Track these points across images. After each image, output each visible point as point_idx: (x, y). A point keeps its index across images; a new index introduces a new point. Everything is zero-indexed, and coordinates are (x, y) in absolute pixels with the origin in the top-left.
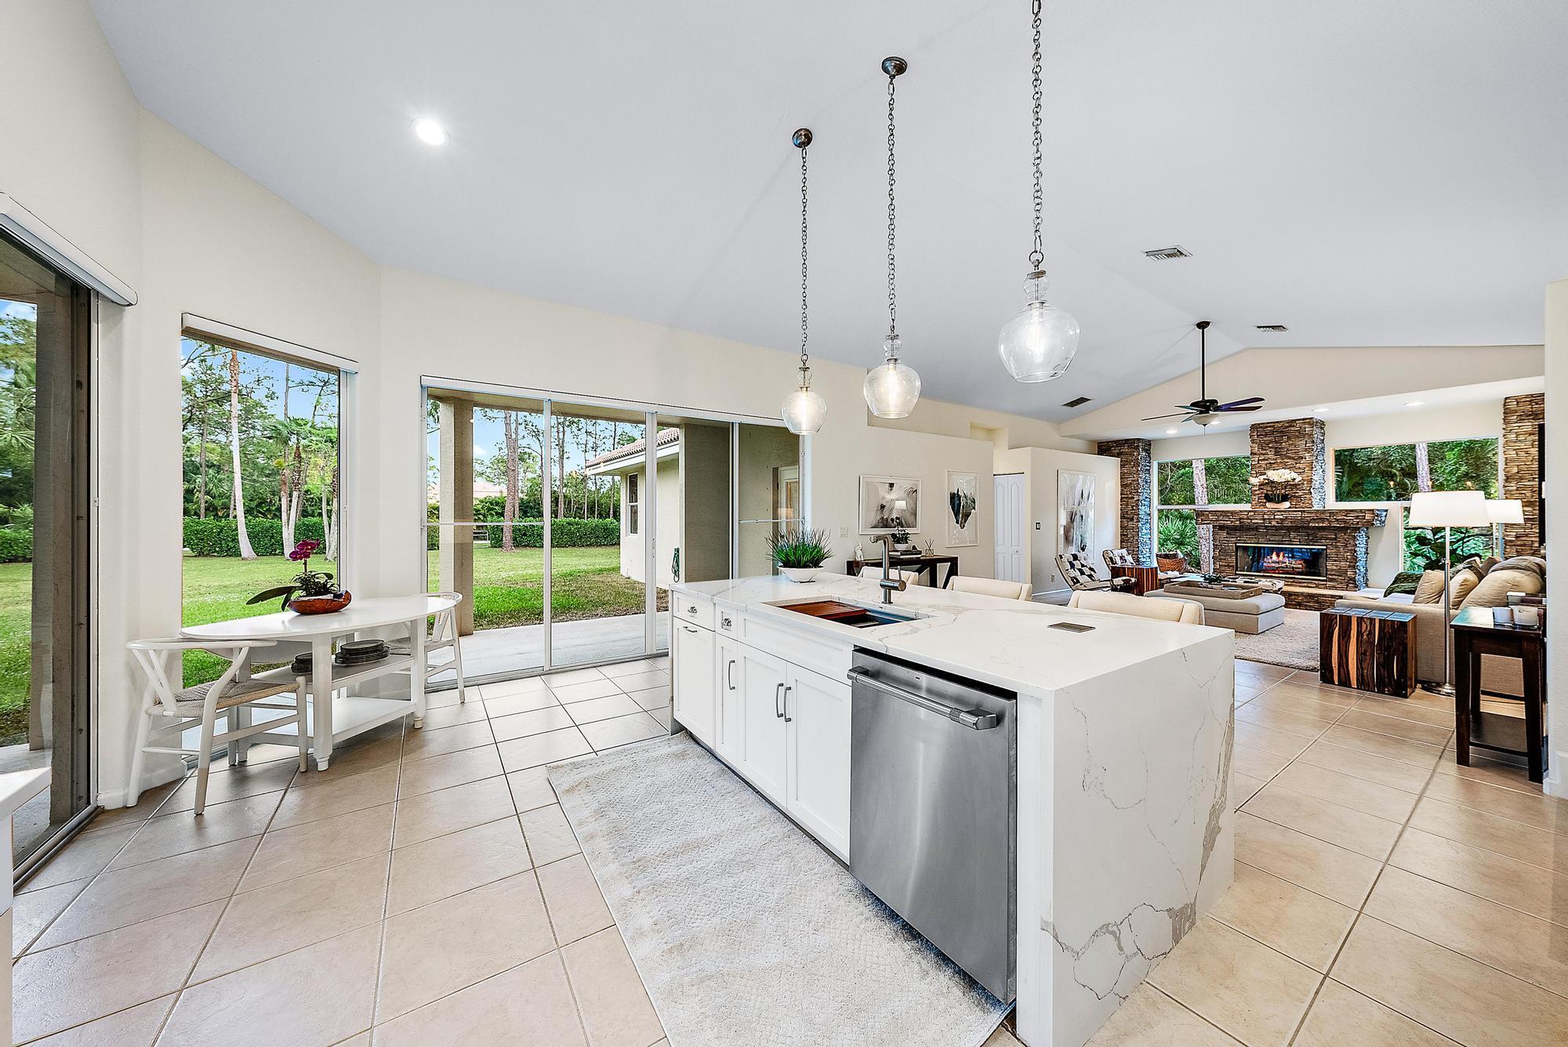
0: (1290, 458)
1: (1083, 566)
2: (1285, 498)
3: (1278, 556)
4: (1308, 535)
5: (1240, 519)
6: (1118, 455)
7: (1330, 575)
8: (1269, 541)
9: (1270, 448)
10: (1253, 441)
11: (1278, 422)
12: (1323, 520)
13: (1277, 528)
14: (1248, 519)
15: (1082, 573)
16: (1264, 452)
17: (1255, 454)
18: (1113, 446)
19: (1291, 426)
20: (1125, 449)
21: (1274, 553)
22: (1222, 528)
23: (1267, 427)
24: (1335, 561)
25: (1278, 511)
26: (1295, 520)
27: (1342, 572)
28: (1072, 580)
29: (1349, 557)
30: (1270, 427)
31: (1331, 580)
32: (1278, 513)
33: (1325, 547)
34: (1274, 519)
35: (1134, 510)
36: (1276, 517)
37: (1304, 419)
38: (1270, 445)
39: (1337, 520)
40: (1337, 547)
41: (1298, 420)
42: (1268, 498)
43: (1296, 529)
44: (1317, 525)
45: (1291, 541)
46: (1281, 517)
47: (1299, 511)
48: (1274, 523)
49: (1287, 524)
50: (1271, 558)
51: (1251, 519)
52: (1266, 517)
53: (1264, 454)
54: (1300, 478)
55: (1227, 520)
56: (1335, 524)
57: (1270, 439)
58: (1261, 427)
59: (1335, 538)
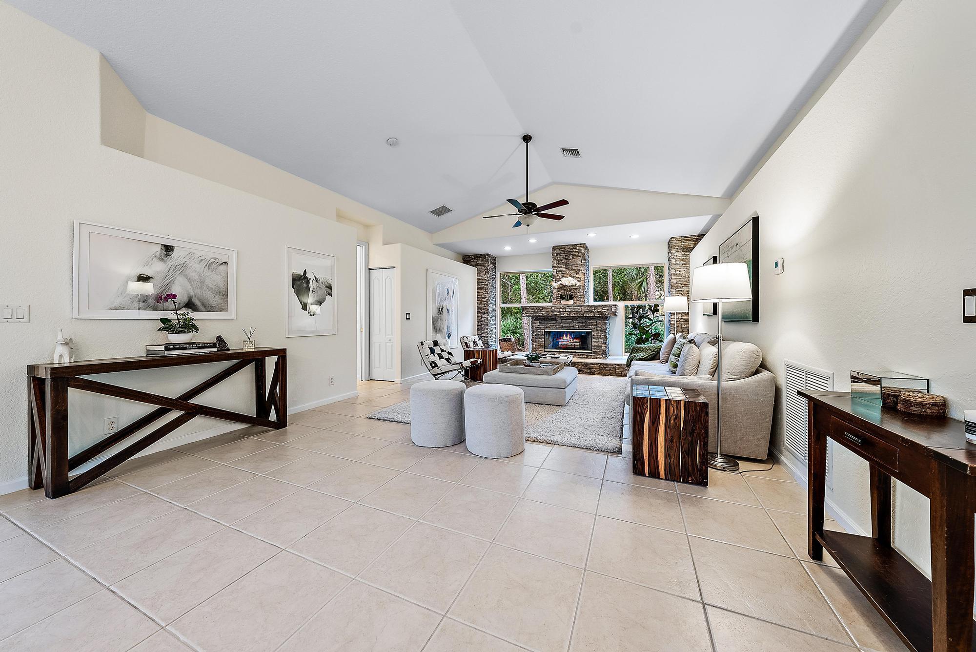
0: (573, 270)
1: (442, 351)
2: (571, 297)
3: (566, 337)
4: (582, 323)
5: (547, 312)
6: (476, 266)
7: (594, 349)
8: (562, 328)
9: (563, 263)
10: (554, 258)
11: (567, 245)
12: (590, 312)
13: (566, 318)
14: (551, 312)
15: (441, 357)
16: (559, 266)
17: (555, 267)
18: (472, 259)
19: (574, 248)
20: (480, 262)
21: (565, 335)
22: (537, 318)
23: (561, 248)
24: (596, 339)
25: (568, 306)
26: (576, 312)
27: (599, 347)
28: (431, 365)
29: (603, 337)
30: (563, 248)
31: (594, 352)
32: (568, 308)
33: (591, 331)
34: (565, 311)
35: (485, 306)
36: (567, 310)
37: (580, 244)
38: (563, 261)
39: (598, 312)
40: (597, 330)
41: (577, 244)
42: (562, 298)
43: (576, 318)
44: (588, 315)
45: (574, 327)
46: (569, 310)
47: (578, 306)
48: (565, 315)
49: (573, 315)
50: (563, 338)
51: (553, 312)
52: (561, 310)
53: (560, 267)
54: (578, 284)
55: (539, 313)
56: (597, 315)
57: (563, 256)
58: (558, 249)
59: (596, 325)
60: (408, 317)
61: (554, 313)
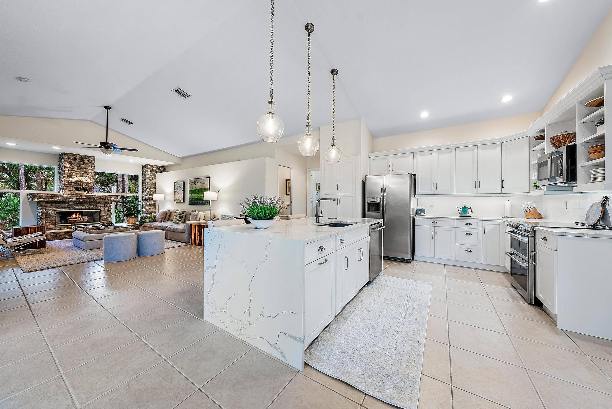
0: (85, 172)
2: (85, 190)
3: (76, 215)
4: (93, 205)
5: (64, 198)
7: (102, 221)
8: (74, 209)
9: (75, 166)
11: (79, 155)
12: (102, 199)
13: (81, 202)
14: (68, 198)
16: (72, 167)
19: (85, 158)
21: (74, 214)
23: (73, 156)
24: (104, 215)
25: (83, 195)
26: (91, 199)
29: (108, 213)
30: (75, 156)
32: (84, 196)
33: (100, 210)
34: (82, 198)
36: (83, 197)
37: (91, 156)
38: (75, 165)
40: (105, 210)
41: (88, 156)
42: (78, 189)
43: (88, 203)
44: (100, 201)
45: (86, 208)
46: (85, 198)
47: (92, 195)
48: (81, 200)
49: (87, 201)
50: (73, 216)
52: (77, 197)
53: (71, 168)
54: (90, 181)
55: (55, 199)
56: (107, 201)
57: (75, 161)
58: (70, 155)
59: (104, 207)
61: (70, 199)
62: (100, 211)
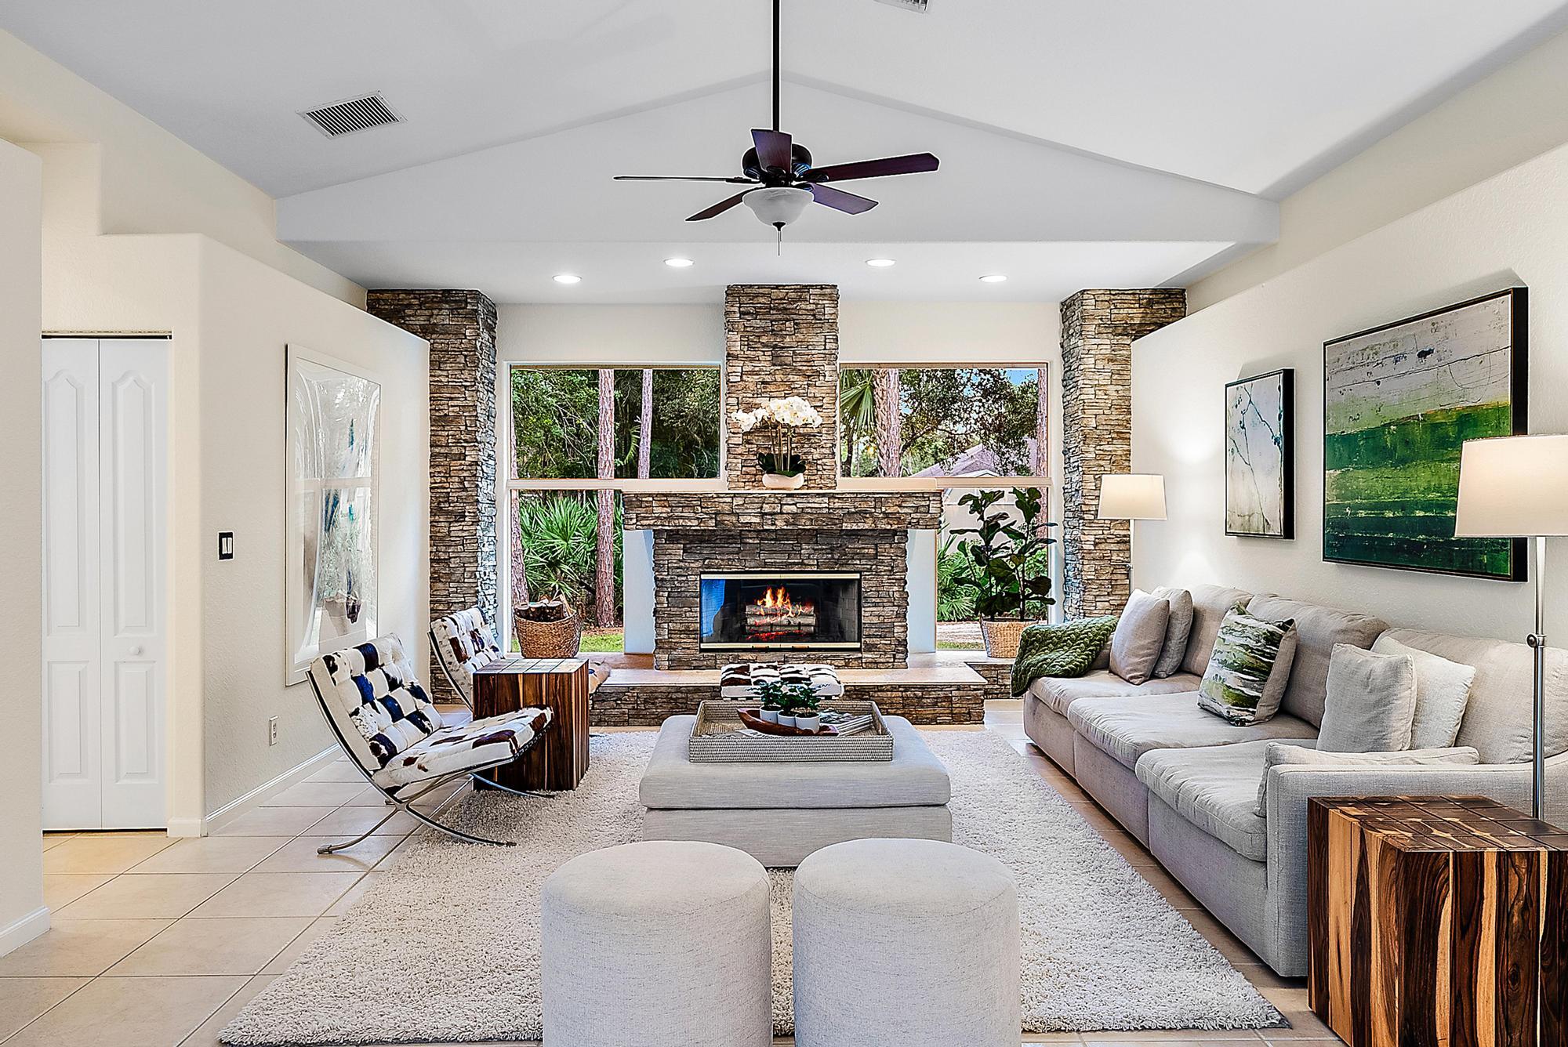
0: (799, 373)
1: (393, 684)
2: (796, 466)
3: (774, 597)
4: (832, 549)
5: (717, 513)
6: (425, 332)
7: (869, 636)
8: (765, 568)
9: (764, 345)
10: (730, 327)
11: (777, 287)
12: (864, 514)
13: (780, 535)
14: (730, 514)
15: (396, 714)
16: (751, 354)
17: (736, 358)
18: (409, 306)
19: (800, 299)
20: (443, 318)
21: (769, 592)
22: (673, 536)
23: (757, 296)
24: (876, 605)
25: (789, 495)
26: (817, 515)
27: (885, 630)
28: (375, 749)
29: (897, 595)
30: (764, 295)
31: (870, 648)
33: (857, 576)
34: (781, 513)
35: (465, 489)
37: (822, 287)
38: (764, 340)
39: (887, 515)
40: (878, 574)
41: (812, 287)
42: (769, 465)
43: (812, 535)
44: (855, 527)
45: (802, 564)
46: (793, 508)
47: (824, 495)
48: (779, 524)
49: (805, 524)
50: (764, 603)
51: (738, 515)
52: (767, 508)
53: (752, 360)
54: (819, 421)
55: (688, 518)
56: (883, 525)
57: (762, 324)
58: (747, 295)
59: (876, 555)
60: (224, 546)
61: (742, 519)
62: (859, 581)
